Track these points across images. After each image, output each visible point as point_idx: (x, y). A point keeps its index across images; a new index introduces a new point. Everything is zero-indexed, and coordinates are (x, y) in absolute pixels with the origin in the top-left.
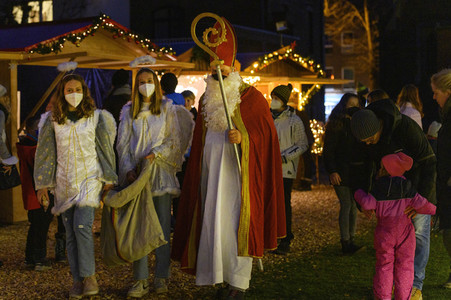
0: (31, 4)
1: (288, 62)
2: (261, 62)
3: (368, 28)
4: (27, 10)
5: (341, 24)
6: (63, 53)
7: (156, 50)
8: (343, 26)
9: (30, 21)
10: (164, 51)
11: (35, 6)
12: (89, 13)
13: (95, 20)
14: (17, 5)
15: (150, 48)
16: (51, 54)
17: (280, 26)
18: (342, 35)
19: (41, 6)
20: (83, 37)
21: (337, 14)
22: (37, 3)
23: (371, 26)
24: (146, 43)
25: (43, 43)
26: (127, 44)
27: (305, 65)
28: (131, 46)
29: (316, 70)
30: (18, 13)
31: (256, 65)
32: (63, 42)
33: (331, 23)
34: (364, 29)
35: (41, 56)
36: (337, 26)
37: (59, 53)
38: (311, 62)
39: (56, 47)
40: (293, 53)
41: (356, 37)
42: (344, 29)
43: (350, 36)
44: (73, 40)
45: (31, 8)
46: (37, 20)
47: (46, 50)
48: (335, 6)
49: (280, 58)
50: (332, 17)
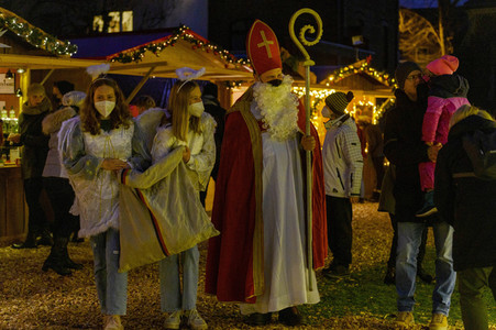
0: (111, 14)
1: (363, 75)
2: (337, 76)
3: (442, 45)
4: (107, 20)
5: (416, 39)
6: (144, 62)
7: (235, 62)
8: (418, 41)
9: (110, 31)
10: (241, 63)
11: (115, 15)
12: (169, 23)
13: (175, 31)
14: (97, 15)
15: (228, 59)
16: (132, 63)
17: (356, 40)
18: (417, 50)
19: (121, 16)
20: (163, 47)
21: (413, 29)
22: (118, 13)
23: (446, 43)
24: (224, 54)
25: (125, 52)
26: (206, 55)
27: (380, 79)
28: (210, 57)
29: (391, 84)
30: (99, 21)
31: (331, 78)
32: (143, 52)
33: (406, 39)
34: (438, 45)
35: (122, 64)
36: (411, 42)
37: (140, 62)
38: (386, 76)
39: (137, 57)
40: (368, 67)
41: (430, 53)
42: (418, 45)
43: (425, 51)
44: (154, 50)
45: (111, 18)
46: (117, 30)
47: (128, 59)
48: (410, 21)
49: (356, 71)
50: (407, 32)
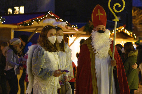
2: (112, 32)
5: (138, 19)
6: (33, 26)
7: (70, 26)
8: (139, 20)
10: (73, 27)
11: (17, 8)
13: (46, 13)
14: (10, 8)
15: (68, 25)
16: (27, 27)
18: (138, 23)
19: (19, 8)
20: (41, 20)
21: (137, 15)
22: (18, 7)
25: (25, 22)
30: (10, 10)
32: (33, 22)
33: (134, 19)
35: (24, 27)
36: (137, 20)
37: (31, 26)
39: (30, 24)
42: (139, 21)
44: (37, 21)
45: (15, 9)
46: (18, 13)
47: (26, 25)
48: (136, 12)
50: (135, 16)
